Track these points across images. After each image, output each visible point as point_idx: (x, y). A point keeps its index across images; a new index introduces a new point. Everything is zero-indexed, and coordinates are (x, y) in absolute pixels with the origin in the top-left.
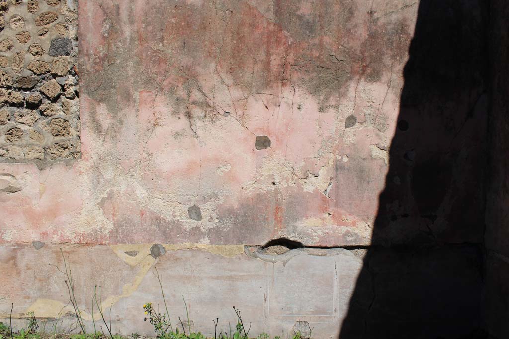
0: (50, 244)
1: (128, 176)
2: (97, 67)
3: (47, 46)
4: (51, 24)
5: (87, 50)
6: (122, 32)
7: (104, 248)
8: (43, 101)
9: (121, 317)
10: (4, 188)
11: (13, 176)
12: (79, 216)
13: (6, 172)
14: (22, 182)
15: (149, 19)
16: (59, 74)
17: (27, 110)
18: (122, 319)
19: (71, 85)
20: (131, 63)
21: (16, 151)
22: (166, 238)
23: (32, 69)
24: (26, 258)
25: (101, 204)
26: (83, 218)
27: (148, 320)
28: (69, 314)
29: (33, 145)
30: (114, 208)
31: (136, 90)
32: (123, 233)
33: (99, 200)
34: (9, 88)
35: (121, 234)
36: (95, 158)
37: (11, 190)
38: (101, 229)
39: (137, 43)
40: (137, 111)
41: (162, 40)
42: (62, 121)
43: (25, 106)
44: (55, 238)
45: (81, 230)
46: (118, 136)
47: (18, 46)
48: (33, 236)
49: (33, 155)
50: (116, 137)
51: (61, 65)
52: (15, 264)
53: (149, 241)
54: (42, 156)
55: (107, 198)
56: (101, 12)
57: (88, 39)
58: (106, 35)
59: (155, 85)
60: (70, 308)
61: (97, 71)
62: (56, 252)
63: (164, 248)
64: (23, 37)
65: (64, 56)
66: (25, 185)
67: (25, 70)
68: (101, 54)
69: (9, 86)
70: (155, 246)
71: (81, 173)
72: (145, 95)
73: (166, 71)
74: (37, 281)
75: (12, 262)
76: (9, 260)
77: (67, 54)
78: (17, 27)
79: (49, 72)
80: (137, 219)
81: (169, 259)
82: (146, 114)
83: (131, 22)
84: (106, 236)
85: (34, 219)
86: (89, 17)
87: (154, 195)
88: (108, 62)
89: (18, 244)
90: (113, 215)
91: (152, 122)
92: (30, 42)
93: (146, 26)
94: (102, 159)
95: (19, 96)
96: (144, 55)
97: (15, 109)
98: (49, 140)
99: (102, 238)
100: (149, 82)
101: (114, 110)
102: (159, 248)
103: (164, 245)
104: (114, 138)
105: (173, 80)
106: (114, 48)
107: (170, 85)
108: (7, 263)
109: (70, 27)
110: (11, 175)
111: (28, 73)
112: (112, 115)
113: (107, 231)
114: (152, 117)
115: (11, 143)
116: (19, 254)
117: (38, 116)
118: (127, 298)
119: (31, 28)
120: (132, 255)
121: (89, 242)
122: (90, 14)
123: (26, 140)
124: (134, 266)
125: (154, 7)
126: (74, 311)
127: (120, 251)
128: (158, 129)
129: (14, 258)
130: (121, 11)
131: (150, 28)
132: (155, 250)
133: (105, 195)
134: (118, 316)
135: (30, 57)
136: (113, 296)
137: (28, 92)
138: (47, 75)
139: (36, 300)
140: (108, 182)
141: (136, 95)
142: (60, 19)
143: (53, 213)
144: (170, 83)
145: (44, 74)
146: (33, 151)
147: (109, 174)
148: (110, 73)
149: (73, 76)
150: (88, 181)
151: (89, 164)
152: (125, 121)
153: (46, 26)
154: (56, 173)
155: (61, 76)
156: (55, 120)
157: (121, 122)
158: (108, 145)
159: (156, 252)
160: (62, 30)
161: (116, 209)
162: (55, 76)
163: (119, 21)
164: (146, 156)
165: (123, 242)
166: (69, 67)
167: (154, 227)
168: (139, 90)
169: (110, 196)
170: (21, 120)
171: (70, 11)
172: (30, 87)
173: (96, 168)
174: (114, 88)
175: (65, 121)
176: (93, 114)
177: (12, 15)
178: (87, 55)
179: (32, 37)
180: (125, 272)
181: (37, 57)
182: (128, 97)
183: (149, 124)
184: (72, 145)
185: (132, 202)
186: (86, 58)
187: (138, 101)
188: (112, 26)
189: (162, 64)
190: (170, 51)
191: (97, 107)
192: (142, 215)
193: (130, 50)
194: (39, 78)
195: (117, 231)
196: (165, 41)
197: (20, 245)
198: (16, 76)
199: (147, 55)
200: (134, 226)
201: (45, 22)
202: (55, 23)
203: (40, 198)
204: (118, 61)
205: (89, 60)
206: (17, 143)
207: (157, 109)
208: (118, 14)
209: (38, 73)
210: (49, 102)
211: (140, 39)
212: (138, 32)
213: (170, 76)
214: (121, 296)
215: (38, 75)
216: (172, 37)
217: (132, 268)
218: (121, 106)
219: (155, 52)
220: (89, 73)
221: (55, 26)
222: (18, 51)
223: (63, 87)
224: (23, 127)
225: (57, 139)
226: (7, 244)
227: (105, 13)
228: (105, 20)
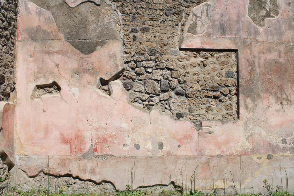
0: (225, 156)
1: (258, 127)
2: (247, 84)
3: (224, 74)
4: (226, 66)
5: (243, 77)
6: (256, 71)
7: (248, 156)
8: (221, 96)
9: (253, 186)
10: (207, 132)
11: (210, 127)
12: (238, 143)
13: (207, 125)
14: (215, 129)
15: (266, 67)
16: (229, 85)
17: (213, 99)
18: (254, 187)
19: (234, 90)
20: (260, 83)
21: (210, 116)
22: (273, 152)
23: (218, 83)
24: (214, 162)
25: (248, 139)
26: (240, 144)
27: (265, 187)
28: (231, 186)
29: (217, 114)
30: (253, 140)
31: (262, 93)
32: (256, 150)
33: (247, 137)
34: (207, 90)
35: (255, 150)
36: (246, 119)
37: (210, 133)
38: (247, 148)
39: (262, 75)
40: (263, 101)
41: (271, 74)
42: (230, 104)
43: (213, 98)
44: (227, 153)
45: (239, 149)
46: (255, 111)
47: (212, 73)
48: (218, 152)
49: (217, 118)
50: (254, 111)
51: (230, 82)
52: (208, 165)
53: (267, 153)
54: (221, 118)
55: (250, 136)
56: (247, 63)
57: (242, 72)
58: (250, 71)
59: (269, 91)
60: (232, 184)
61: (246, 85)
62: (227, 159)
63: (272, 156)
64: (215, 70)
65: (231, 78)
66: (216, 131)
67: (215, 83)
68: (248, 79)
69: (207, 89)
70: (269, 155)
71: (239, 126)
72: (265, 95)
73: (273, 87)
74: (218, 172)
75: (207, 164)
76: (206, 163)
77: (232, 78)
78: (212, 66)
79: (225, 84)
80: (262, 144)
81: (274, 160)
82: (265, 102)
83: (259, 67)
84: (249, 151)
85: (219, 145)
86: (243, 64)
87: (269, 134)
88: (251, 82)
89: (210, 156)
90: (252, 142)
91: (268, 106)
92: (217, 72)
93: (265, 69)
94: (248, 120)
95: (211, 94)
96: (265, 80)
97: (209, 99)
98: (224, 112)
99: (247, 152)
100: (267, 90)
101: (253, 100)
102: (270, 156)
103: (272, 154)
104: (253, 112)
105: (276, 90)
106: (253, 77)
107: (275, 92)
108: (205, 165)
109: (234, 67)
110: (209, 126)
111: (216, 84)
112: (252, 102)
113: (249, 149)
114: (268, 104)
115: (207, 113)
116: (211, 160)
117: (218, 102)
118: (256, 177)
119: (217, 66)
120: (259, 159)
121: (242, 154)
122: (243, 63)
123: (214, 111)
124: (260, 164)
125: (267, 62)
126: (233, 185)
127: (255, 157)
128: (270, 109)
129: (208, 162)
130: (255, 63)
131: (266, 70)
132: (269, 156)
133: (249, 135)
134: (252, 186)
135: (217, 78)
136: (251, 177)
137: (215, 92)
138: (224, 85)
139: (217, 181)
140: (251, 129)
141: (262, 95)
142: (230, 64)
143: (227, 142)
144: (275, 91)
145: (222, 85)
146: (218, 116)
147: (251, 126)
148: (252, 86)
149: (234, 86)
150: (242, 129)
151: (243, 122)
152: (258, 105)
153: (224, 66)
154: (229, 125)
155: (230, 86)
156: (227, 104)
157: (256, 105)
158: (251, 114)
159: (269, 157)
160: (231, 68)
161: (254, 140)
162: (227, 86)
163: (255, 66)
164: (266, 119)
165: (256, 154)
166: (233, 83)
167: (269, 147)
168: (263, 93)
169: (251, 135)
170: (211, 104)
171: (234, 61)
172: (217, 90)
173: (246, 124)
174: (254, 92)
175: (231, 104)
176: (245, 102)
177: (210, 61)
178: (242, 79)
179: (218, 70)
180: (256, 166)
181: (220, 78)
182: (259, 96)
183: (267, 106)
184: (234, 114)
185: (260, 137)
186: (242, 80)
187: (263, 97)
188: (252, 68)
189: (272, 84)
190: (274, 79)
191: (247, 99)
192: (264, 142)
193: (259, 78)
194: (220, 87)
195: (254, 149)
196: (272, 75)
197: (212, 157)
198: (211, 85)
199: (266, 80)
200: (261, 147)
201: (223, 65)
202: (227, 65)
203: (222, 136)
204: (255, 82)
205: (243, 81)
206: (210, 113)
207: (269, 101)
208: (254, 64)
209: (220, 84)
210: (224, 96)
211: (263, 74)
212: (262, 71)
213: (274, 88)
214: (254, 177)
215: (220, 85)
216: (274, 74)
217: (259, 164)
218: (256, 99)
219: (269, 79)
220: (243, 86)
221: (227, 66)
222: (212, 75)
223: (230, 90)
224: (213, 106)
225: (228, 112)
226: (206, 156)
227: (249, 63)
228: (249, 66)
